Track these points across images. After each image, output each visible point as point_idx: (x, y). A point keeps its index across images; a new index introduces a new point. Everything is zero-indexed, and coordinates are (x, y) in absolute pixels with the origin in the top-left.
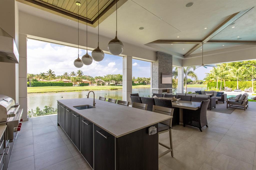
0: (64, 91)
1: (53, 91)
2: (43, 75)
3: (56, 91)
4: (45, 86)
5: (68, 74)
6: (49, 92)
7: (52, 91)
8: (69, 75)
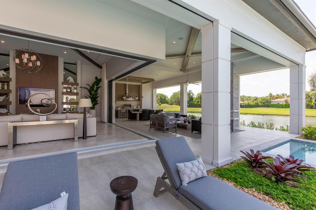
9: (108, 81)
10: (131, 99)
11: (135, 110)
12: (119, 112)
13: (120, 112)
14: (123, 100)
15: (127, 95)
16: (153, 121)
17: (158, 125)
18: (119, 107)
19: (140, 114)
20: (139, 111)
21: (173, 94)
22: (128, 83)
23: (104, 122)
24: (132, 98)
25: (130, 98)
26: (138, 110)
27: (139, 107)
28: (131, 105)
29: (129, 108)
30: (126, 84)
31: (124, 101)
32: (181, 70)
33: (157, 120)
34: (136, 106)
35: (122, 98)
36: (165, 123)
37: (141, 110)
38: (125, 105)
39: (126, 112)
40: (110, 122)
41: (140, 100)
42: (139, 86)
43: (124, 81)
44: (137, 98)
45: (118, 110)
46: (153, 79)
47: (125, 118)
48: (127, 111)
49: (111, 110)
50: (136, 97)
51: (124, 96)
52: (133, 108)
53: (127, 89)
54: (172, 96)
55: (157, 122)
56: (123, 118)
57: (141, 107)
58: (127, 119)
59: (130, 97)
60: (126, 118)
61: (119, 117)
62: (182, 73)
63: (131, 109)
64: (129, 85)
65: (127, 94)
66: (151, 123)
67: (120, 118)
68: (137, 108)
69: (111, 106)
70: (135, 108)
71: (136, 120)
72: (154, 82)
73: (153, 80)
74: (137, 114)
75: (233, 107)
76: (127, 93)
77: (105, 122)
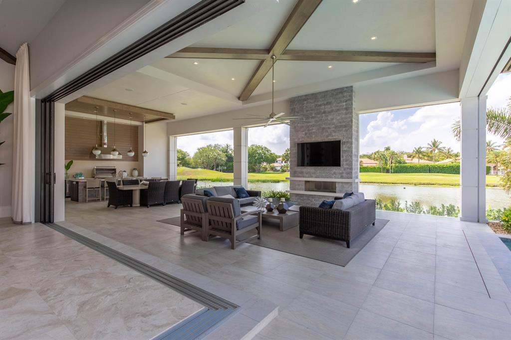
0: (433, 184)
1: (409, 182)
2: (419, 152)
3: (415, 182)
4: (416, 172)
5: (495, 145)
6: (401, 183)
7: (407, 182)
8: (499, 146)
9: (37, 100)
10: (115, 155)
11: (126, 182)
12: (81, 188)
13: (85, 187)
14: (92, 157)
15: (105, 146)
16: (190, 214)
17: (210, 224)
18: (81, 175)
19: (142, 191)
20: (138, 184)
21: (199, 149)
22: (106, 119)
23: (21, 223)
24: (119, 154)
25: (112, 153)
26: (136, 182)
27: (136, 173)
28: (115, 170)
29: (109, 177)
30: (101, 123)
31: (98, 160)
32: (239, 98)
33: (206, 211)
34: (128, 171)
35: (91, 153)
36: (235, 220)
37: (144, 182)
38: (100, 170)
39: (103, 186)
40: (44, 222)
41: (138, 158)
42: (136, 127)
43: (96, 114)
44: (132, 154)
45: (77, 183)
46: (172, 114)
47: (99, 200)
48: (106, 185)
49: (50, 184)
50: (130, 151)
51: (96, 149)
52: (121, 175)
53: (105, 134)
54: (196, 154)
55: (205, 218)
56: (95, 201)
57: (141, 173)
58: (106, 203)
59: (114, 150)
60: (103, 199)
61: (80, 198)
62: (239, 104)
63: (116, 179)
64: (109, 124)
65: (105, 144)
66: (185, 219)
67: (85, 201)
68: (132, 176)
69: (50, 174)
70: (125, 175)
71: (131, 206)
72: (173, 120)
73: (172, 116)
74: (134, 192)
75: (352, 173)
76: (106, 141)
77: (24, 222)
